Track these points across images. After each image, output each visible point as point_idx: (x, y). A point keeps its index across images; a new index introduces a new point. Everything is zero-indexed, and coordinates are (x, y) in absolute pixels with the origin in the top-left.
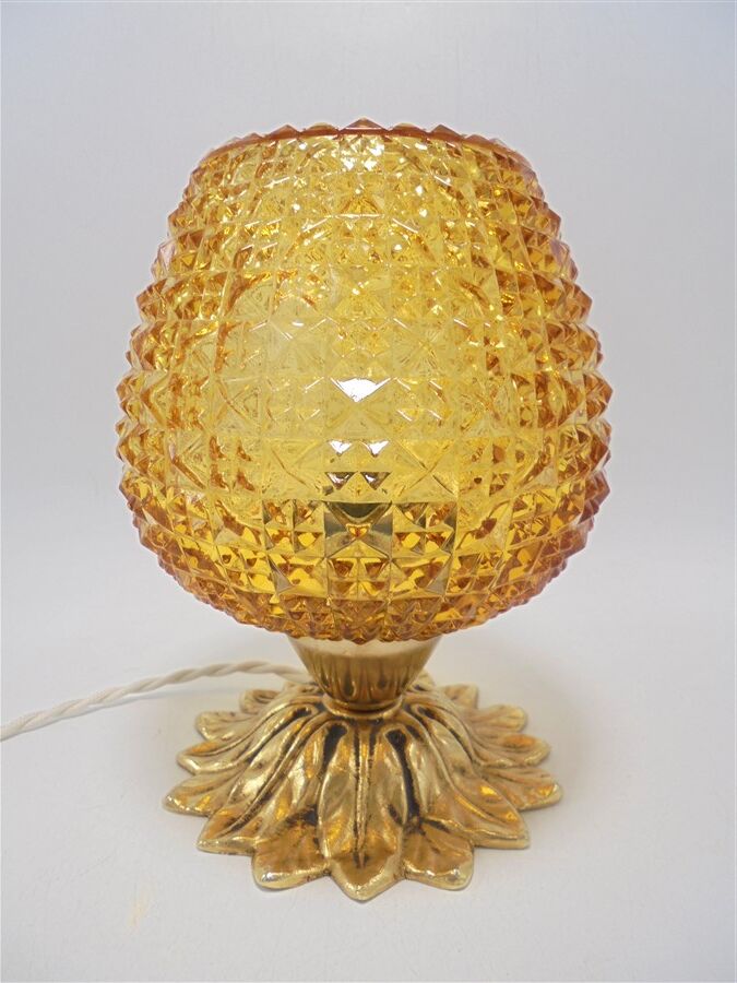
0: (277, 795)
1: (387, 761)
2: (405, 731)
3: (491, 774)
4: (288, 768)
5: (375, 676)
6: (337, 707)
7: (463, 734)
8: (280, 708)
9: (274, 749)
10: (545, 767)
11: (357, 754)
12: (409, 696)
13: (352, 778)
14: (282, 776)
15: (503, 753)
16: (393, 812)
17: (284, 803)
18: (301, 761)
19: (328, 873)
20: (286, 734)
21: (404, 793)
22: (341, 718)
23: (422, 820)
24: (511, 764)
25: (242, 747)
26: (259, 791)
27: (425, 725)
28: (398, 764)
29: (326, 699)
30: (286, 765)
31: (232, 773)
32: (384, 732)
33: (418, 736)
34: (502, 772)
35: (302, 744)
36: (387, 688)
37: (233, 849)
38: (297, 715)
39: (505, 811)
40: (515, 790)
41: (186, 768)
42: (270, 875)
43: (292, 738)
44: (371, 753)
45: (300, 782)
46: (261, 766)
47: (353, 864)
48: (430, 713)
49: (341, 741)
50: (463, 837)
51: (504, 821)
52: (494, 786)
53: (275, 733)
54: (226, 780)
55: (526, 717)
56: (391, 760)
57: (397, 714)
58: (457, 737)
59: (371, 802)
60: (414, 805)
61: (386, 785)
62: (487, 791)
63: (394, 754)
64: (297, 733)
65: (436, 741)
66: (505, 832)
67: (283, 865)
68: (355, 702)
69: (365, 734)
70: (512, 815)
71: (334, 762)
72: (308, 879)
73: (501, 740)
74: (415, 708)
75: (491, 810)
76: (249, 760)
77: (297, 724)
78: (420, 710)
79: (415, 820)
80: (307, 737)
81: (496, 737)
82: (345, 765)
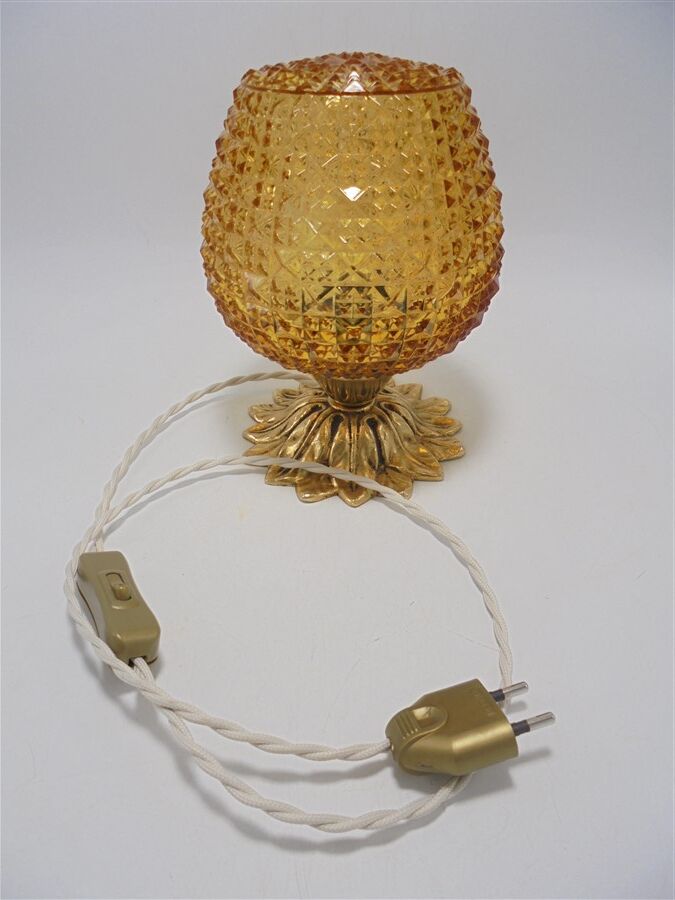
0: (306, 454)
1: (367, 435)
2: (376, 418)
3: (425, 440)
4: (310, 440)
5: (360, 389)
6: (336, 405)
7: (410, 419)
8: (303, 404)
9: (302, 429)
10: (457, 437)
11: (350, 432)
12: (380, 396)
13: (347, 446)
14: (308, 444)
15: (434, 429)
16: (370, 463)
17: (309, 459)
18: (318, 436)
19: (337, 494)
20: (308, 421)
21: (376, 454)
22: (340, 411)
23: (386, 467)
24: (437, 435)
25: (282, 427)
26: (295, 453)
27: (388, 415)
28: (373, 437)
29: (329, 399)
30: (309, 438)
31: (278, 442)
32: (365, 419)
33: (384, 421)
34: (432, 439)
35: (318, 427)
36: (367, 395)
37: (284, 483)
38: (314, 409)
39: (432, 461)
40: (438, 450)
41: (250, 440)
42: (307, 495)
43: (312, 423)
44: (358, 432)
45: (318, 448)
46: (294, 439)
47: (349, 490)
48: (392, 407)
49: (341, 424)
50: (408, 475)
51: (430, 467)
52: (427, 448)
53: (301, 420)
54: (275, 447)
55: (450, 406)
56: (369, 435)
57: (372, 408)
58: (406, 420)
59: (358, 458)
60: (382, 459)
61: (366, 449)
62: (422, 450)
63: (371, 432)
64: (315, 421)
65: (394, 423)
66: (430, 472)
67: (313, 491)
68: (348, 402)
69: (354, 420)
70: (435, 464)
71: (337, 437)
72: (327, 497)
73: (433, 421)
74: (382, 404)
75: (424, 461)
76: (288, 435)
77: (315, 415)
78: (385, 405)
79: (382, 467)
80: (321, 423)
81: (430, 419)
82: (343, 438)
